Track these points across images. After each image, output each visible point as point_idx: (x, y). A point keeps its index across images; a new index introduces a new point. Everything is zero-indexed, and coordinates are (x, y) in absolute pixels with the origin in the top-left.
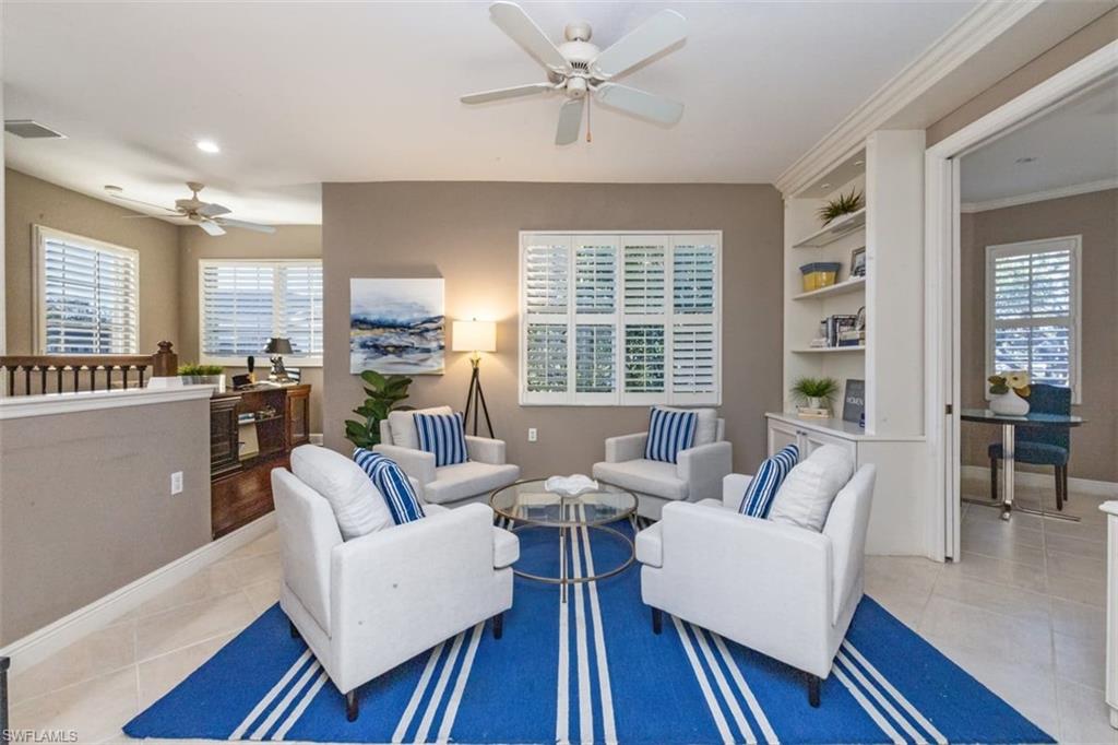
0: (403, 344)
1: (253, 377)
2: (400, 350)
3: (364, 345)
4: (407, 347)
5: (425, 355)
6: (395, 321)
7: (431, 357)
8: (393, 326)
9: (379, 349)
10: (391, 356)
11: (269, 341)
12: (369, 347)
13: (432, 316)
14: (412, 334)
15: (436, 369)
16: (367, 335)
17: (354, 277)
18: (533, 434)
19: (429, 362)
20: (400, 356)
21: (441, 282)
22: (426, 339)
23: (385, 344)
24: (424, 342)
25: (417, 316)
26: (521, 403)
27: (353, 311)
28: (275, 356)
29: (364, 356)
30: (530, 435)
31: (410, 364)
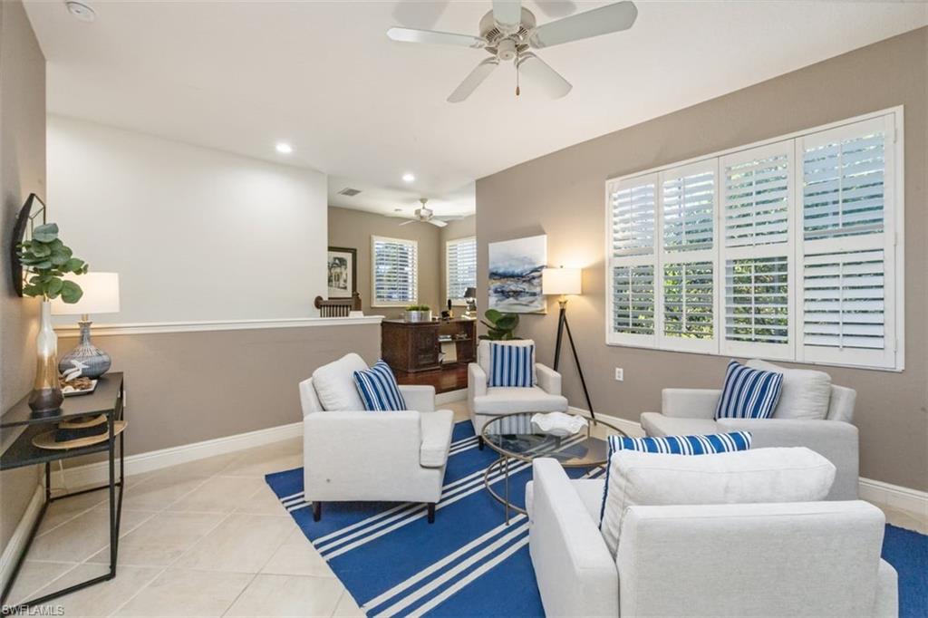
0: (518, 289)
1: (451, 313)
2: (517, 294)
3: (496, 291)
4: (521, 292)
5: (532, 298)
6: (513, 272)
7: (536, 299)
8: (512, 276)
9: (504, 294)
10: (511, 299)
11: (466, 290)
12: (499, 292)
13: (537, 266)
14: (524, 281)
15: (540, 309)
16: (497, 284)
17: (491, 242)
18: (619, 374)
19: (536, 303)
20: (517, 299)
21: (544, 238)
22: (532, 284)
23: (507, 290)
24: (532, 287)
25: (528, 267)
26: (608, 342)
27: (491, 266)
28: (471, 299)
29: (496, 299)
30: (617, 374)
31: (523, 305)
